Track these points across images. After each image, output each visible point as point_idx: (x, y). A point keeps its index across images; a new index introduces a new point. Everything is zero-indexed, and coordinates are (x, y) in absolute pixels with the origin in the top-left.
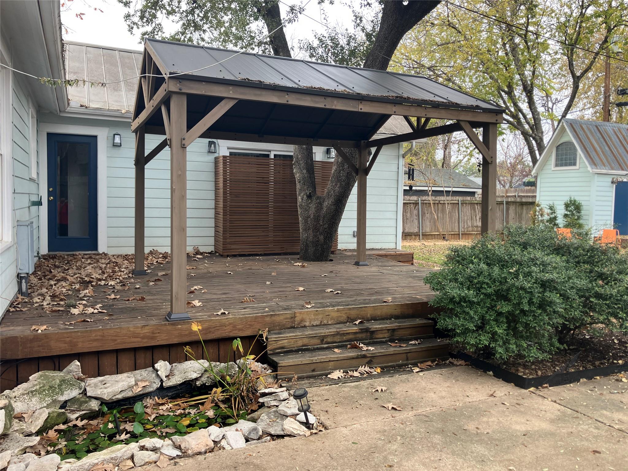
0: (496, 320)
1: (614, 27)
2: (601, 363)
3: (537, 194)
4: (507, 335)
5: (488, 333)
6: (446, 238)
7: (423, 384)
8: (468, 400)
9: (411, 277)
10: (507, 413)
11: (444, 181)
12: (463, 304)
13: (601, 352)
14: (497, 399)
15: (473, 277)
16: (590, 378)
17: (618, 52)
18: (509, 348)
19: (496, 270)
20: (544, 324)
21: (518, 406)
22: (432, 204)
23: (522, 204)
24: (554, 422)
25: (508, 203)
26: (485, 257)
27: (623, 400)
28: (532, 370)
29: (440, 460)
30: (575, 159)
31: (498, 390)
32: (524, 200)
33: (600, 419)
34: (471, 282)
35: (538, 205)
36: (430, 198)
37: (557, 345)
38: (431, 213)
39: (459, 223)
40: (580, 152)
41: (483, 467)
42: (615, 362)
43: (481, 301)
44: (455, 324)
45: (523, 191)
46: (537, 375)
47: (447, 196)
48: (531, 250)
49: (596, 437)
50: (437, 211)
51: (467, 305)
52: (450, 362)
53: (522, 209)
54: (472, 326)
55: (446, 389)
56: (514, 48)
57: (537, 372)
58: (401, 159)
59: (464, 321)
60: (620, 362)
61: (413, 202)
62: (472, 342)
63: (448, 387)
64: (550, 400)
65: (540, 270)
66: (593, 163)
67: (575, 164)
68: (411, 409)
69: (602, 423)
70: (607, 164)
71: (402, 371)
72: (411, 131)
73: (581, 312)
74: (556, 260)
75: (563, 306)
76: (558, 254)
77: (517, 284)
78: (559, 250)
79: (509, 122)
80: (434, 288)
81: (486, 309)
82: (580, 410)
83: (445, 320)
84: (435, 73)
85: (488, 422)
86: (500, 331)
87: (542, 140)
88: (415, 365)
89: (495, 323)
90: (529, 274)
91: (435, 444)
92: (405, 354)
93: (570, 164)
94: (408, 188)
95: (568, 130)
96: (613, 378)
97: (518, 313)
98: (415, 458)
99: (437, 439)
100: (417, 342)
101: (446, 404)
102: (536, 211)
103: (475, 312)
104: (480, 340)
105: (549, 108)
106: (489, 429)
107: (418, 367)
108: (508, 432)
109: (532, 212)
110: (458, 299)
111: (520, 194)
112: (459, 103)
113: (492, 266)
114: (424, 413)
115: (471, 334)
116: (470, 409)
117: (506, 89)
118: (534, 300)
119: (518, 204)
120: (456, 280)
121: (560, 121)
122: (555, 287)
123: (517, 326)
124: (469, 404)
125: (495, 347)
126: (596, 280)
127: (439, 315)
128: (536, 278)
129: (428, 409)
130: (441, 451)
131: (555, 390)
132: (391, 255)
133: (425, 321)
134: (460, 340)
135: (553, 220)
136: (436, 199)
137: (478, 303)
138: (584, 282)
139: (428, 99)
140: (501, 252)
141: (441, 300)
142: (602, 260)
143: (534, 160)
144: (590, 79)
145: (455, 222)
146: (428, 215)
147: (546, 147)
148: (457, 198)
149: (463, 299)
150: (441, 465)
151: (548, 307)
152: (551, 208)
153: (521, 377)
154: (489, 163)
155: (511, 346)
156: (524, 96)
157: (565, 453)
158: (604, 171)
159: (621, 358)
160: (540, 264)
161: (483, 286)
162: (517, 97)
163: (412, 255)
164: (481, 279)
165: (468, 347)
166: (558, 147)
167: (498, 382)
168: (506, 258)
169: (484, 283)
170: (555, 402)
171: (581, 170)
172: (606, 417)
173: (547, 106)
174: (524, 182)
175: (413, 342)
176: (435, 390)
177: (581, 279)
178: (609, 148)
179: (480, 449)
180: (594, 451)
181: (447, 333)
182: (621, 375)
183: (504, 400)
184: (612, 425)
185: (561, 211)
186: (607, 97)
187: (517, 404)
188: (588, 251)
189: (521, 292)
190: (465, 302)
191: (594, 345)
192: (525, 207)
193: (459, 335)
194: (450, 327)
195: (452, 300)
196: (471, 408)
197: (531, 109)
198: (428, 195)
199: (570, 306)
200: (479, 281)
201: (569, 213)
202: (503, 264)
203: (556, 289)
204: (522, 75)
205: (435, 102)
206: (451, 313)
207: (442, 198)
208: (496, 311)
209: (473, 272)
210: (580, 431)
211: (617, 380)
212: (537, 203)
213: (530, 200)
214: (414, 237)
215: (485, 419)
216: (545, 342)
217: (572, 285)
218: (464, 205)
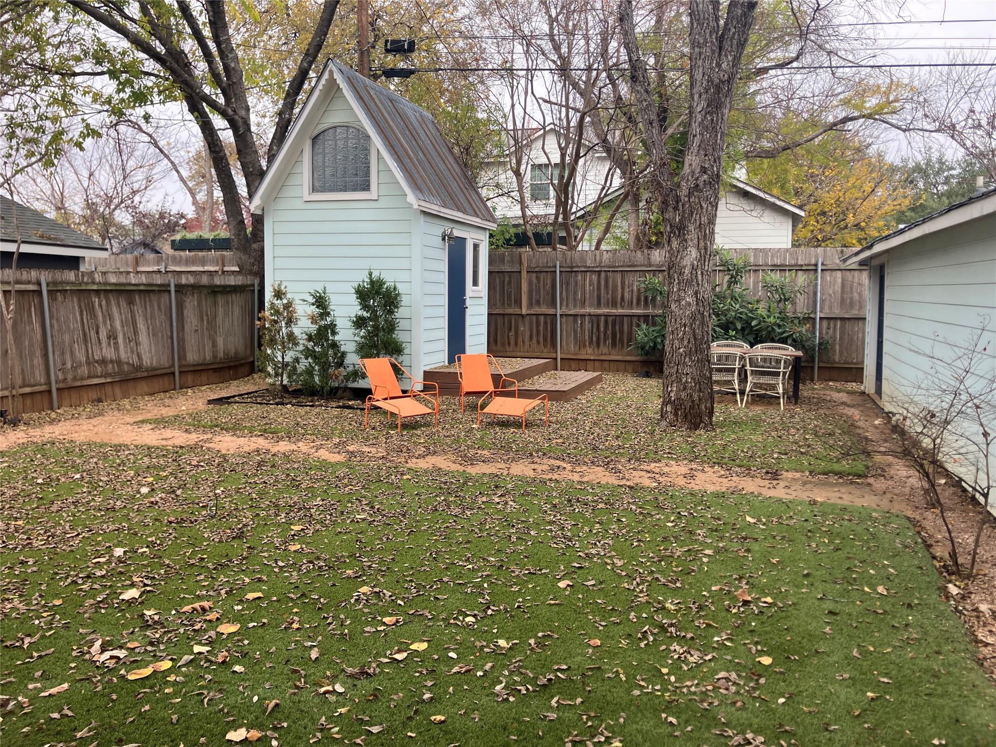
25: (180, 288)
30: (367, 172)
32: (217, 281)
45: (177, 261)
53: (215, 304)
66: (420, 187)
67: (366, 187)
93: (354, 188)
95: (345, 91)
111: (172, 268)
119: (204, 292)
148: (34, 274)
152: (321, 302)
158: (435, 208)
166: (317, 138)
171: (383, 202)
185: (346, 310)
201: (367, 314)
218: (60, 297)
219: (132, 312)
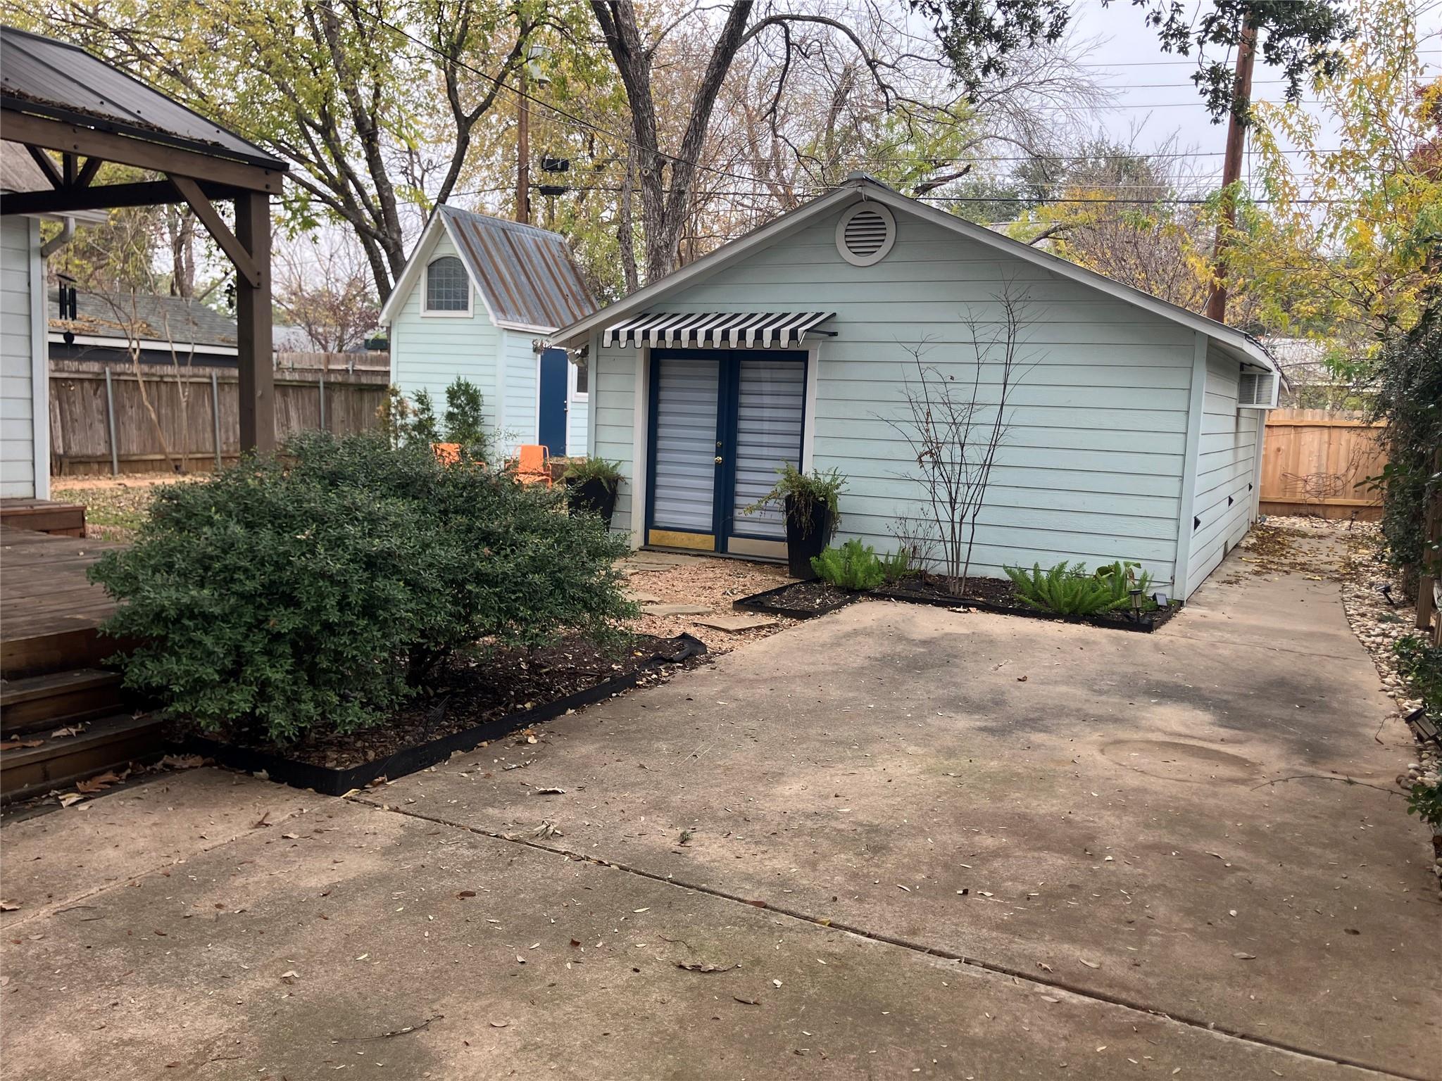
0: (268, 652)
1: (534, 25)
2: (494, 714)
3: (392, 369)
4: (295, 683)
5: (251, 684)
6: (183, 468)
7: (88, 830)
8: (202, 845)
9: (68, 568)
10: (292, 856)
11: (173, 327)
12: (186, 622)
13: (494, 691)
14: (271, 829)
15: (211, 558)
16: (469, 747)
17: (541, 81)
18: (300, 711)
19: (266, 536)
20: (374, 649)
21: (317, 836)
22: (141, 385)
23: (361, 389)
24: (390, 853)
25: (328, 385)
26: (242, 507)
27: (527, 780)
28: (357, 751)
29: (116, 1004)
30: (465, 296)
31: (277, 809)
32: (364, 380)
33: (480, 827)
34: (206, 569)
35: (395, 393)
36: (137, 369)
37: (405, 689)
38: (141, 406)
39: (214, 431)
40: (473, 281)
41: (224, 992)
42: (519, 706)
43: (231, 613)
44: (168, 674)
45: (364, 361)
46: (366, 760)
47: (180, 365)
48: (346, 489)
49: (468, 865)
50: (157, 402)
51: (196, 625)
52: (165, 765)
53: (361, 399)
54: (210, 673)
55: (148, 832)
56: (332, 25)
57: (365, 754)
58: (36, 263)
59: (189, 662)
60: (528, 705)
61: (90, 376)
62: (213, 708)
63: (155, 824)
64: (386, 807)
65: (363, 530)
66: (500, 308)
67: (465, 307)
68: (46, 900)
69: (484, 833)
70: (524, 311)
71: (29, 810)
72: (48, 186)
73: (451, 615)
74: (399, 508)
75: (413, 605)
76: (405, 496)
77: (311, 566)
78: (406, 487)
79: (325, 199)
80: (112, 590)
81: (243, 630)
82: (443, 816)
83: (143, 664)
84: (134, 48)
85: (245, 887)
86: (275, 676)
87: (399, 248)
88: (69, 787)
89: (265, 658)
90: (339, 542)
91: (107, 970)
92: (39, 765)
93: (456, 308)
94: (60, 339)
95: (448, 230)
96: (511, 740)
97: (318, 632)
98: (48, 1019)
99: (112, 957)
100: (73, 731)
101: (143, 868)
102: (389, 406)
103: (218, 639)
104: (231, 703)
105: (414, 178)
106: (247, 901)
107: (77, 791)
108: (291, 897)
109: (381, 408)
110: (172, 612)
111: (358, 367)
112: (169, 130)
113: (257, 530)
114: (82, 902)
115: (208, 692)
116: (205, 867)
117: (318, 121)
118: (352, 599)
119: (351, 389)
120: (170, 567)
121: (434, 210)
122: (394, 566)
123: (317, 660)
124: (205, 855)
125: (268, 713)
126: (476, 547)
127: (130, 655)
128: (355, 549)
129: (93, 891)
130: (121, 983)
131: (400, 785)
132: (16, 515)
133: (97, 676)
134: (181, 710)
135: (424, 426)
136: (153, 371)
137: (225, 618)
138: (453, 553)
139: (80, 105)
140: (277, 495)
141: (130, 616)
142: (490, 505)
143: (385, 291)
144: (493, 127)
145: (204, 430)
146: (132, 412)
147: (407, 263)
148: (208, 370)
149: (189, 611)
150: (118, 1015)
151: (381, 612)
152: (421, 399)
153: (332, 771)
154: (252, 287)
155: (303, 706)
156: (357, 142)
157: (405, 912)
158: (520, 326)
159: (529, 697)
160: (365, 519)
161: (236, 576)
162: (343, 144)
163: (81, 512)
164: (230, 559)
165: (203, 724)
166: (430, 267)
167: (279, 792)
168: (290, 508)
169: (239, 568)
170: (397, 810)
171: (477, 320)
172: (492, 820)
173: (412, 174)
174: (367, 341)
175: (62, 732)
176: (118, 838)
177: (450, 545)
178: (528, 278)
179: (222, 952)
180: (462, 894)
181: (152, 697)
182: (528, 731)
183: (288, 830)
184: (502, 833)
185: (440, 407)
186: (523, 172)
187: (316, 831)
188: (464, 488)
189: (321, 584)
190: (192, 617)
191: (484, 678)
192: (367, 397)
193: (180, 697)
194: (156, 681)
195: (159, 616)
196: (208, 863)
197: (374, 177)
198: (131, 361)
199: (427, 604)
200: (226, 566)
201: (456, 411)
202: (282, 521)
203: (396, 570)
204: (352, 93)
205: (100, 116)
206: (159, 647)
207: (168, 370)
208: (268, 631)
209: (211, 544)
210: (439, 859)
211: (520, 743)
212: (391, 387)
213: (378, 380)
214: (96, 467)
215: (239, 881)
216: (379, 687)
217: (429, 560)
218: (227, 388)
219: (286, 403)
